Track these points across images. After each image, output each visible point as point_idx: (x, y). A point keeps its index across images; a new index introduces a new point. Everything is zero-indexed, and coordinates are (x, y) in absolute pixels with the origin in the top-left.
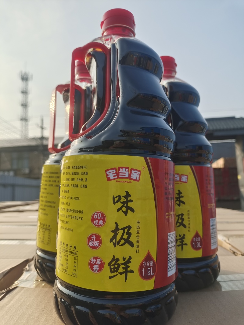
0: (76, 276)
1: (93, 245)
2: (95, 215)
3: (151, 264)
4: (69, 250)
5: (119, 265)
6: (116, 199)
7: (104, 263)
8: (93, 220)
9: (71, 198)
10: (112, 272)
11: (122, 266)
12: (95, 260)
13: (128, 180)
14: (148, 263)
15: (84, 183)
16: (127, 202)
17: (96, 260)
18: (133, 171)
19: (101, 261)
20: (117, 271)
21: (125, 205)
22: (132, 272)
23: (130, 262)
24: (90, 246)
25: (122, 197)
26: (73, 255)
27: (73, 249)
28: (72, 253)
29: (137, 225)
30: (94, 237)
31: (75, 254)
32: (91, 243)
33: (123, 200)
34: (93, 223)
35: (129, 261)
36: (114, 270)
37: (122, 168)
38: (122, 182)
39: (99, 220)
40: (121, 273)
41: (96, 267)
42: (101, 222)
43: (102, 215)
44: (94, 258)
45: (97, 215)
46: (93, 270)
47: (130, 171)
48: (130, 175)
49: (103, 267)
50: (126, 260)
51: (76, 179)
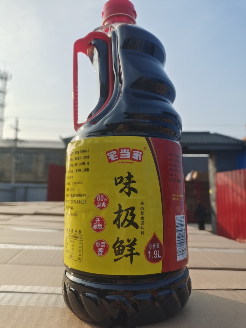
0: (81, 261)
1: (97, 228)
2: (98, 198)
3: (158, 247)
4: (74, 235)
5: (124, 247)
6: (118, 180)
7: (109, 246)
8: (96, 202)
9: (75, 183)
10: (116, 255)
11: (127, 248)
12: (99, 243)
13: (130, 161)
14: (154, 245)
15: (86, 166)
16: (130, 183)
17: (101, 243)
18: (134, 152)
19: (105, 244)
20: (122, 254)
21: (128, 186)
22: (138, 254)
23: (136, 244)
24: (94, 229)
25: (124, 178)
26: (78, 239)
27: (78, 234)
28: (77, 237)
29: (141, 206)
30: (98, 220)
31: (80, 238)
32: (96, 226)
33: (125, 180)
34: (97, 206)
35: (134, 243)
36: (119, 252)
37: (123, 149)
38: (123, 162)
39: (102, 202)
40: (126, 256)
41: (101, 250)
42: (104, 204)
43: (105, 197)
44: (98, 241)
45: (100, 197)
46: (97, 253)
47: (132, 151)
48: (131, 156)
49: (108, 250)
50: (131, 242)
51: (78, 164)
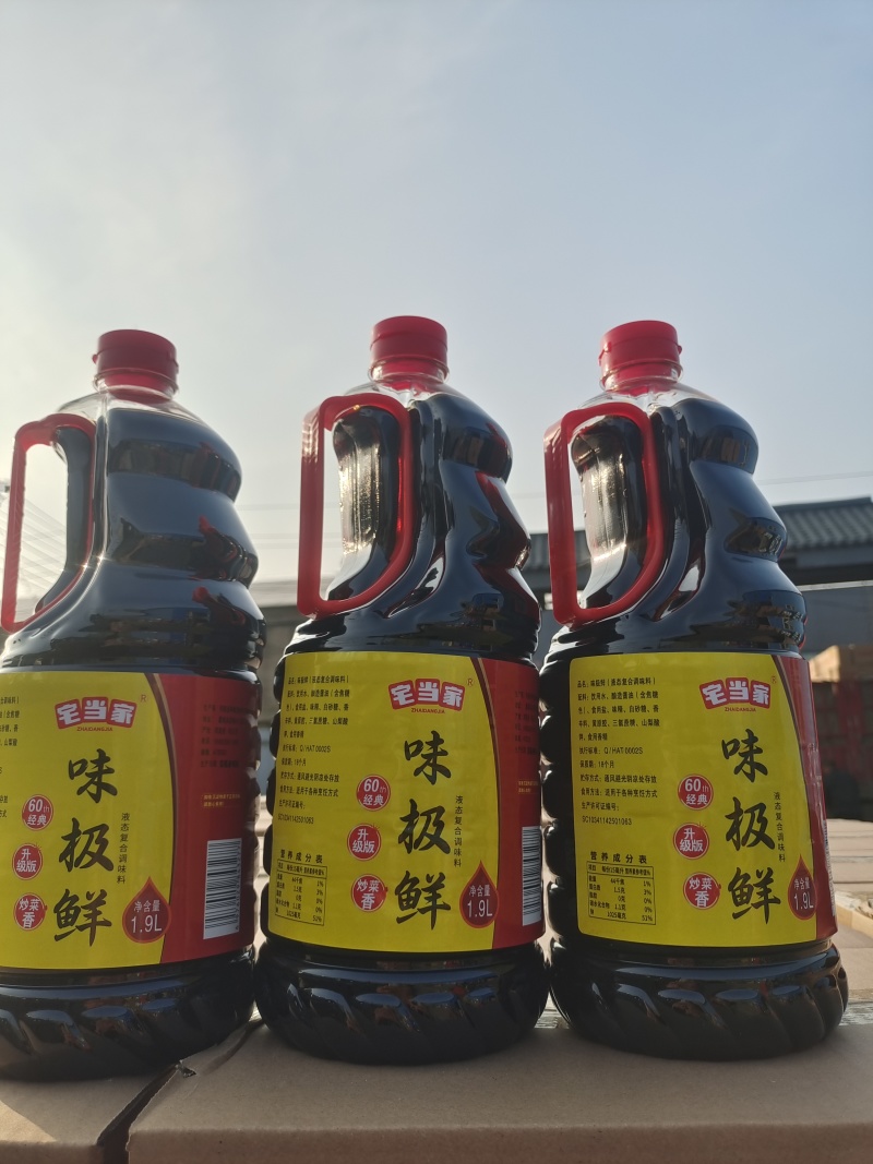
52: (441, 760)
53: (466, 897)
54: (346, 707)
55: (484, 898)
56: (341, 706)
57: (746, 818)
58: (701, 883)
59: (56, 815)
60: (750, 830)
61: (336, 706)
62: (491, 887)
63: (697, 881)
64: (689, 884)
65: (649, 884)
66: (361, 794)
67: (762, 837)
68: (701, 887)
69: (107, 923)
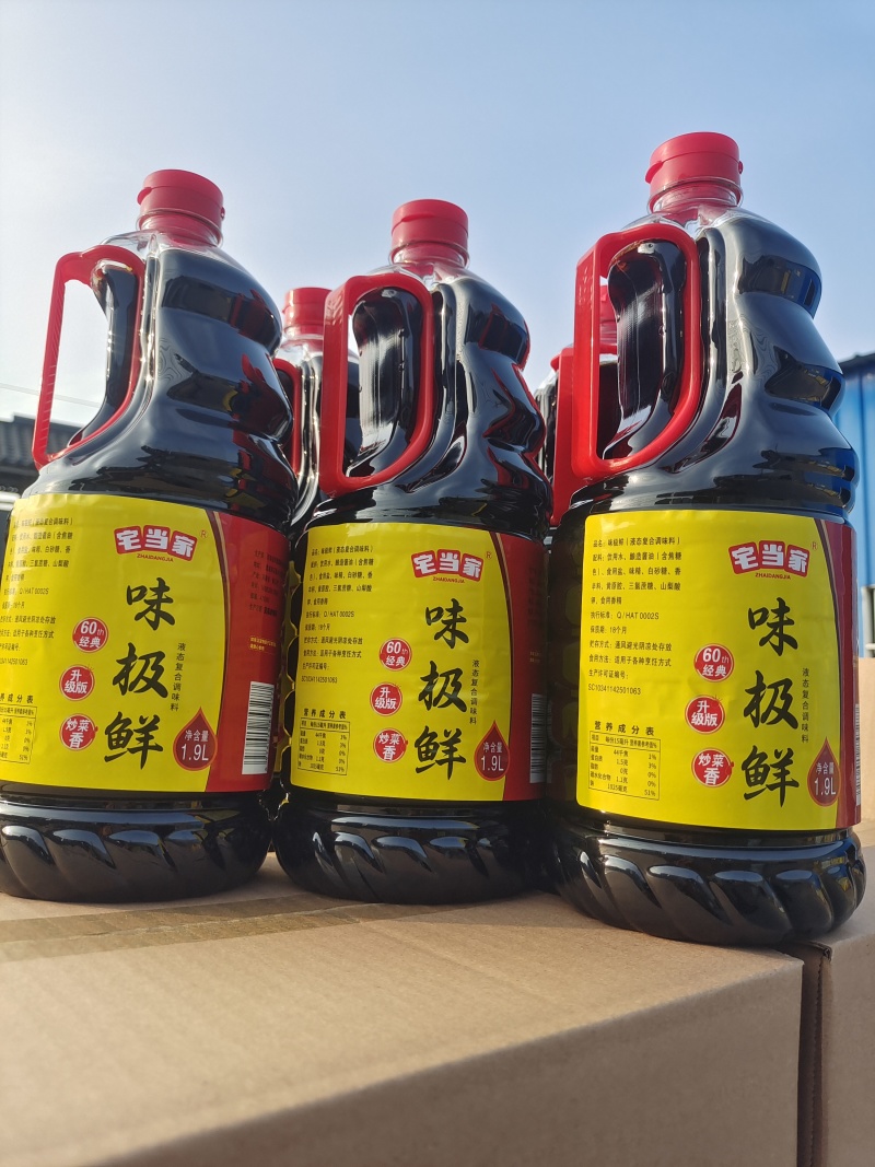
52: (459, 626)
53: (480, 752)
54: (370, 574)
55: (497, 754)
56: (365, 574)
57: (768, 694)
58: (712, 760)
59: (111, 638)
60: (771, 707)
61: (360, 574)
62: (503, 745)
63: (708, 757)
64: (698, 760)
65: (654, 757)
66: (384, 656)
67: (784, 714)
68: (711, 763)
69: (158, 748)
